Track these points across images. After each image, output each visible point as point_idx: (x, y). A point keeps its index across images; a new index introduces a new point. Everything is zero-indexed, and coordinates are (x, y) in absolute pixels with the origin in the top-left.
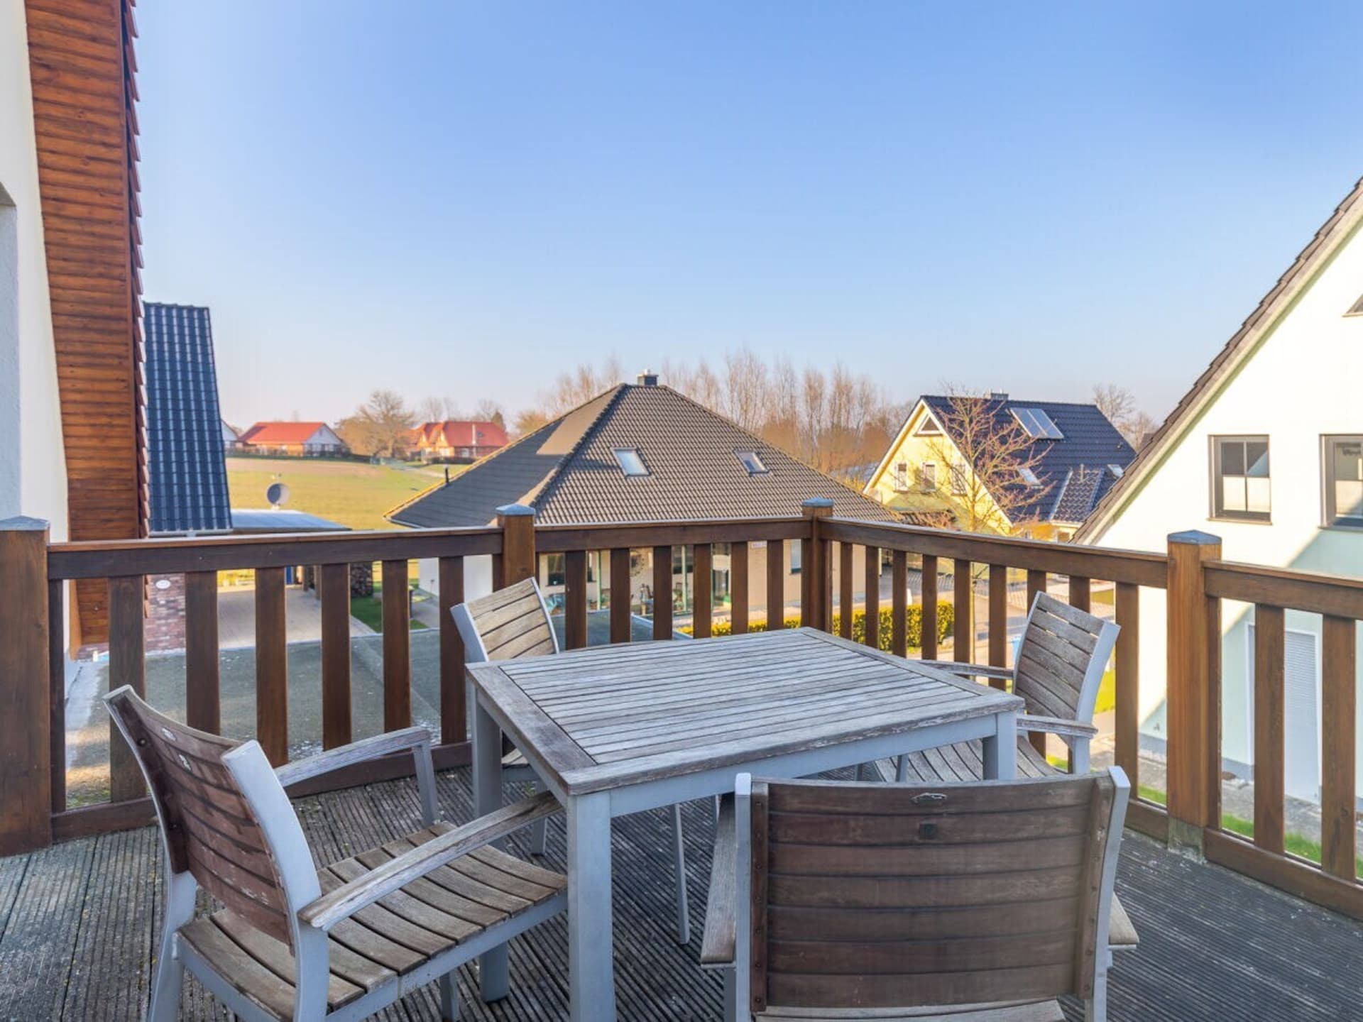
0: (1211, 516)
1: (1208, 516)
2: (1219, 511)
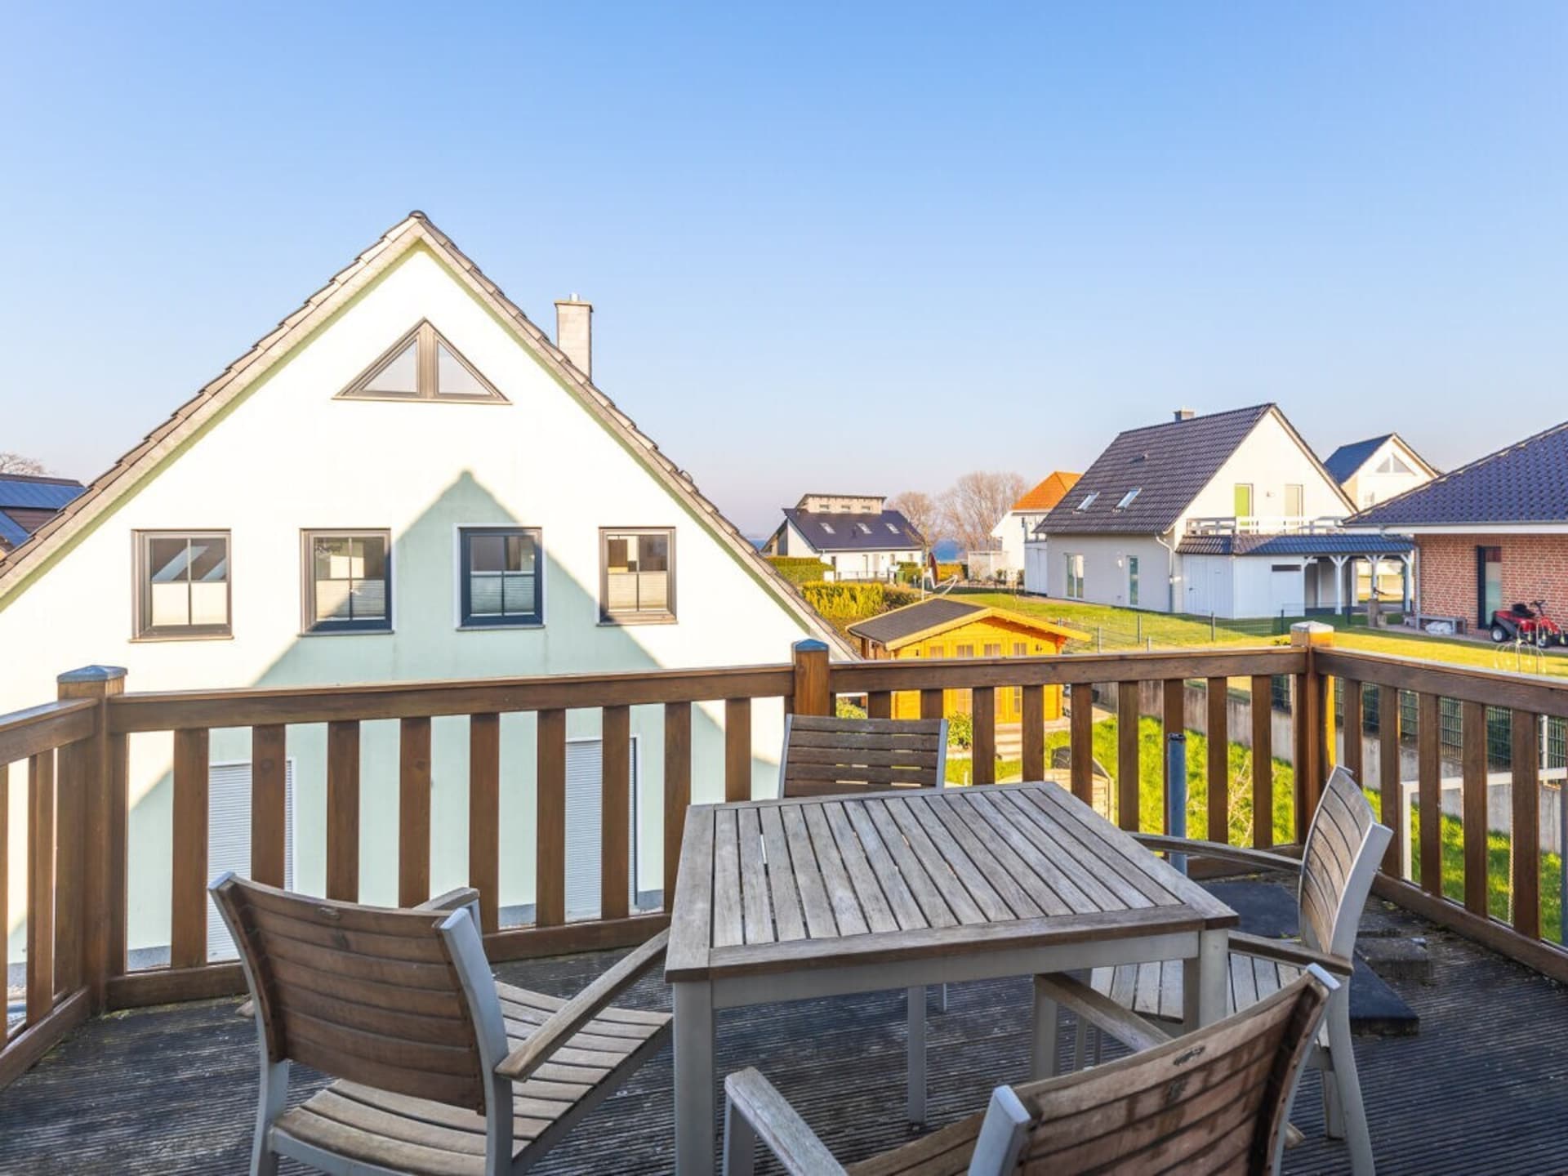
0: (134, 638)
1: (130, 637)
2: (146, 628)
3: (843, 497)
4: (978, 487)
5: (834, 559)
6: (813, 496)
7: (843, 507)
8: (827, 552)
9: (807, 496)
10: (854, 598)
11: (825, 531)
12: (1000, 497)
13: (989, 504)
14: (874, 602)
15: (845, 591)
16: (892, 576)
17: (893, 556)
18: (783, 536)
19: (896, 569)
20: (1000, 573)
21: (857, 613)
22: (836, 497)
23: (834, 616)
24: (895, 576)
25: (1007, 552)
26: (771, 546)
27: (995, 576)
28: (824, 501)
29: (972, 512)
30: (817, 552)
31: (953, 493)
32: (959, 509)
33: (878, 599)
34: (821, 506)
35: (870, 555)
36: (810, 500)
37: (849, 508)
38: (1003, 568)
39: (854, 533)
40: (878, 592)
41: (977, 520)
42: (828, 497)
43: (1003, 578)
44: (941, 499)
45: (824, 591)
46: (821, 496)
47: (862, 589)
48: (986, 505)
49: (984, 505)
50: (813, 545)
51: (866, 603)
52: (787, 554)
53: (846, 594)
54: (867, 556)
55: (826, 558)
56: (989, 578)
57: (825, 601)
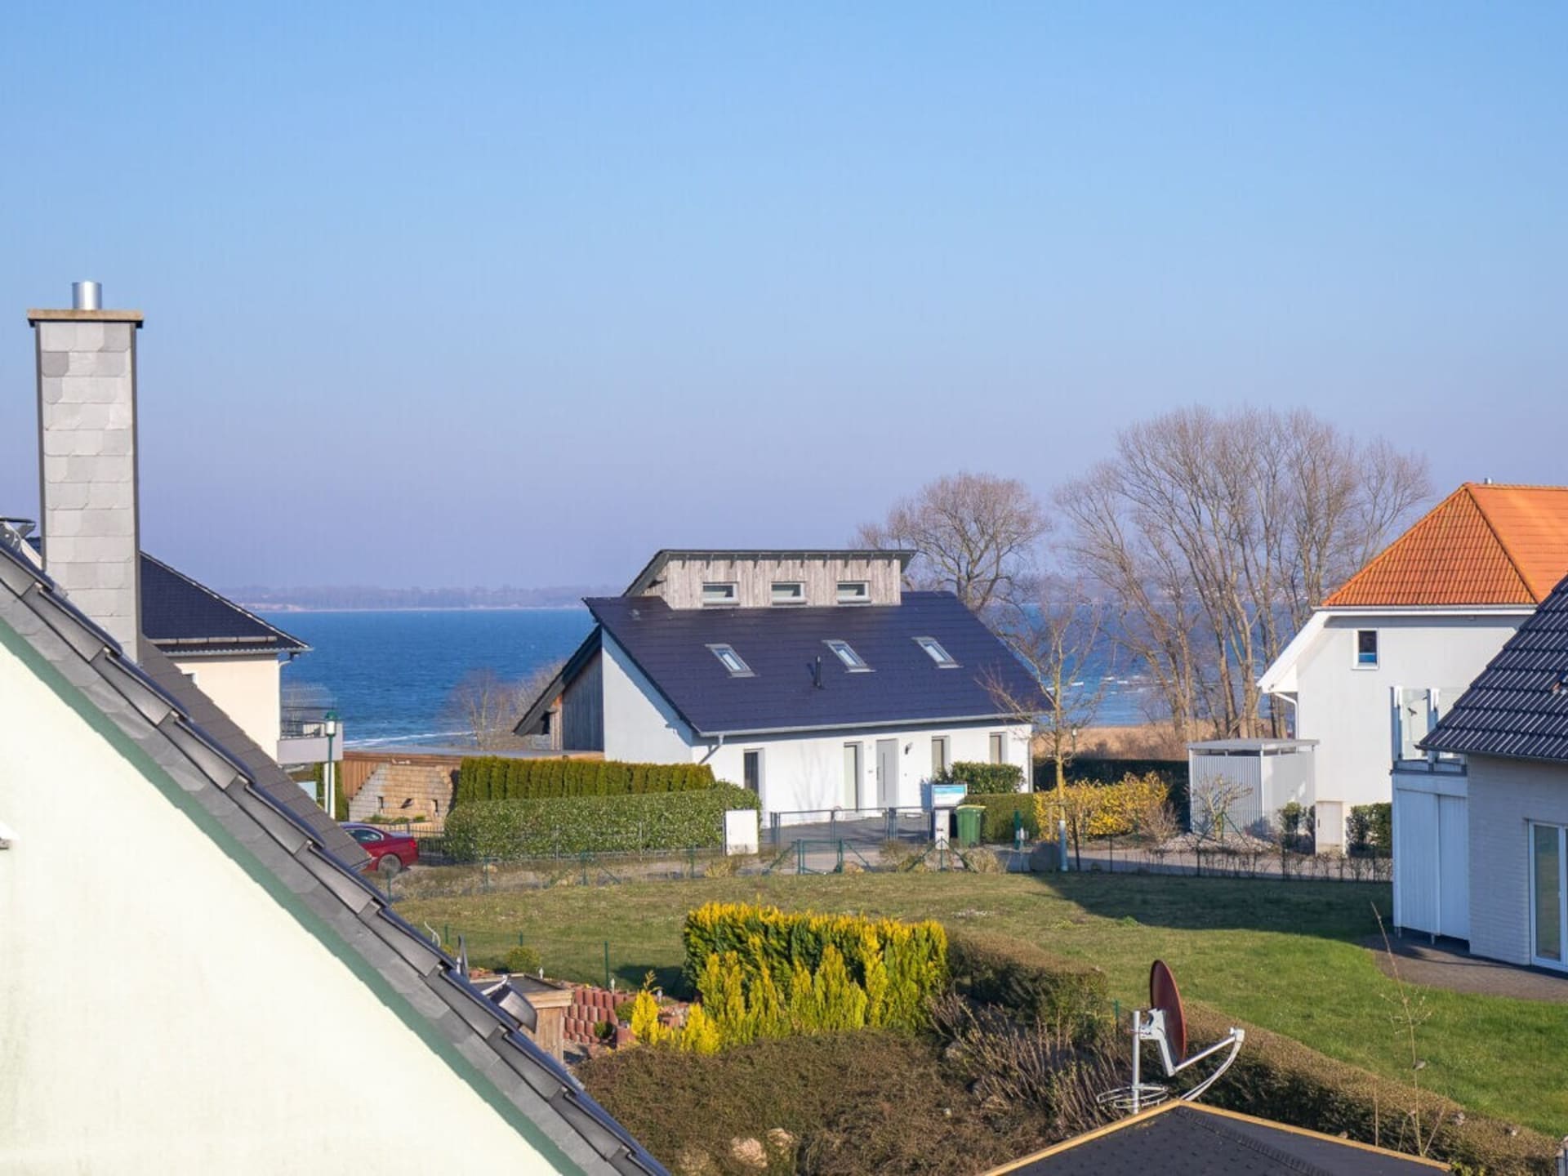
3: (777, 556)
4: (1188, 463)
5: (751, 762)
6: (684, 556)
7: (777, 587)
8: (729, 740)
9: (661, 558)
10: (857, 972)
11: (724, 670)
12: (1257, 496)
13: (1224, 518)
14: (920, 983)
15: (829, 950)
16: (942, 821)
17: (941, 745)
18: (584, 682)
19: (951, 796)
20: (1292, 817)
21: (867, 1021)
22: (754, 556)
23: (796, 1034)
24: (953, 819)
25: (1313, 743)
26: (546, 717)
27: (1277, 825)
28: (718, 572)
29: (1170, 545)
30: (696, 739)
31: (1108, 480)
32: (1129, 532)
33: (932, 972)
34: (709, 588)
35: (869, 742)
36: (674, 568)
37: (795, 589)
38: (1300, 797)
39: (815, 670)
40: (934, 950)
41: (1186, 570)
42: (731, 556)
43: (1302, 831)
44: (1070, 496)
45: (756, 940)
46: (707, 556)
47: (885, 942)
48: (1214, 518)
49: (1206, 517)
50: (682, 717)
51: (894, 985)
52: (599, 747)
53: (833, 962)
54: (855, 747)
55: (727, 764)
56: (1258, 829)
57: (764, 985)
